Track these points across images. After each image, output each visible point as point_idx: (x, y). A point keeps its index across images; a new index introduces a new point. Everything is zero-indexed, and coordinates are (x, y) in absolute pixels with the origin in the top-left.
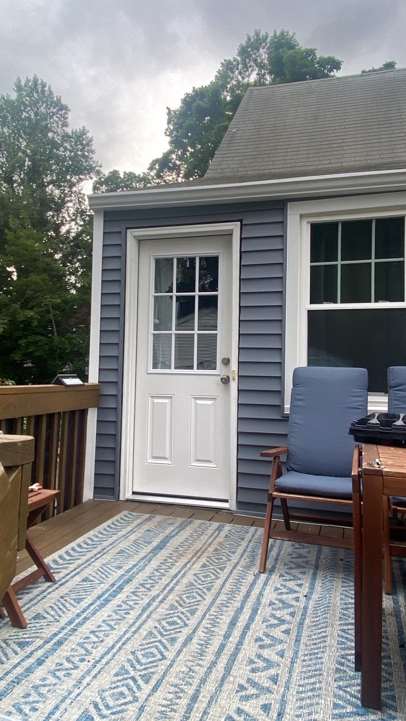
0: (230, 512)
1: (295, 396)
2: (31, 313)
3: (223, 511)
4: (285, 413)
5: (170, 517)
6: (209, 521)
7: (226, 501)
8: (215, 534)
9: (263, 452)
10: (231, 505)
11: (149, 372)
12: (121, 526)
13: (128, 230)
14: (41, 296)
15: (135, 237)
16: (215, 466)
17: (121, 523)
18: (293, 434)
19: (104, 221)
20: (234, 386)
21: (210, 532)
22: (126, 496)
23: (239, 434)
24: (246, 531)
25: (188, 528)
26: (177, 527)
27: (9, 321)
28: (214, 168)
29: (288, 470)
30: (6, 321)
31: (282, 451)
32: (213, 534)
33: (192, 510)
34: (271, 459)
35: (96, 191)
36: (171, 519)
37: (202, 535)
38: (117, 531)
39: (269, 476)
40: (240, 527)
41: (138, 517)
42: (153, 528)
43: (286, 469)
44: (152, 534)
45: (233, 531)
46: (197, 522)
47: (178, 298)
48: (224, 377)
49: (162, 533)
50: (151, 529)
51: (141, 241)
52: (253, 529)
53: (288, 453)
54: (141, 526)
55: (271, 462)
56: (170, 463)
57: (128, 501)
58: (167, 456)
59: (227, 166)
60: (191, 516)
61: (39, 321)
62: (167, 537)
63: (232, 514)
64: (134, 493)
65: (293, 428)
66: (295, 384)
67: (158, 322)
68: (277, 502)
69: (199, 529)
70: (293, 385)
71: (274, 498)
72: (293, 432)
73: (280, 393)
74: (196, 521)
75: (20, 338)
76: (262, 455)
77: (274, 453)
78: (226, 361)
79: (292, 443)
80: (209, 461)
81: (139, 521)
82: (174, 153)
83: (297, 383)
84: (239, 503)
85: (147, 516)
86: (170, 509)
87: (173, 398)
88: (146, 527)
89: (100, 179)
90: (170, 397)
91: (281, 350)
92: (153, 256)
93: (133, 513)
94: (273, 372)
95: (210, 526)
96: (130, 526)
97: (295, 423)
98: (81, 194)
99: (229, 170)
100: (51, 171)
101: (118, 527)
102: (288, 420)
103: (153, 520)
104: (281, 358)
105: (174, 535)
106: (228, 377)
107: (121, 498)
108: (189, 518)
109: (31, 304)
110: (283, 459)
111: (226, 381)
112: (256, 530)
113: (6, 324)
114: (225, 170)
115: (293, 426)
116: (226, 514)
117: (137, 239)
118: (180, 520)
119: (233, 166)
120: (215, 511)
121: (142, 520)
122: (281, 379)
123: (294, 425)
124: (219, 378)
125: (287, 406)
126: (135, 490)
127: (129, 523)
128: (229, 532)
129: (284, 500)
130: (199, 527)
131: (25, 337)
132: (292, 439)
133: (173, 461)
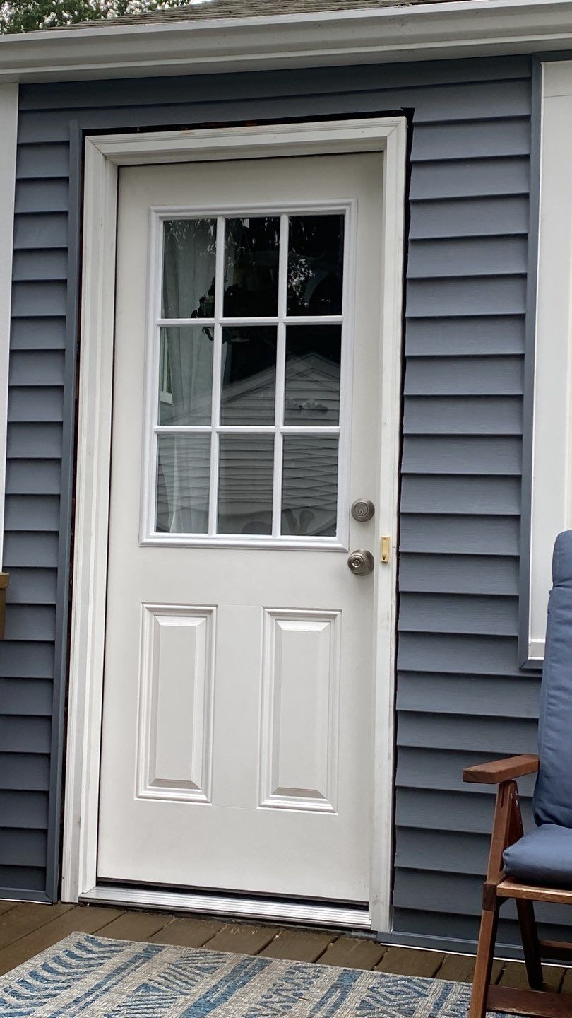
0: (373, 936)
1: (560, 611)
3: (353, 934)
4: (529, 658)
5: (202, 950)
6: (315, 962)
7: (363, 907)
8: (333, 999)
9: (472, 769)
10: (377, 919)
11: (146, 540)
12: (69, 974)
13: (88, 138)
15: (106, 157)
16: (329, 807)
17: (66, 965)
18: (552, 719)
19: (20, 112)
20: (385, 580)
21: (317, 992)
22: (80, 891)
23: (399, 716)
24: (417, 992)
25: (255, 982)
26: (226, 979)
29: (539, 822)
31: (521, 767)
32: (326, 997)
33: (264, 930)
34: (493, 789)
36: (206, 957)
37: (295, 1001)
38: (59, 988)
39: (487, 837)
40: (401, 980)
41: (114, 950)
42: (159, 979)
43: (533, 820)
44: (154, 996)
45: (382, 991)
46: (280, 966)
47: (227, 331)
48: (358, 555)
49: (182, 993)
50: (151, 984)
51: (122, 170)
52: (438, 984)
53: (539, 773)
54: (124, 974)
55: (492, 796)
56: (203, 797)
57: (84, 903)
58: (196, 778)
60: (263, 949)
62: (196, 1005)
63: (377, 942)
64: (101, 882)
65: (553, 701)
66: (558, 580)
67: (169, 398)
68: (509, 911)
69: (288, 986)
70: (554, 580)
71: (502, 900)
72: (552, 715)
73: (516, 602)
74: (276, 962)
76: (469, 777)
77: (501, 772)
78: (363, 511)
79: (550, 745)
80: (314, 794)
81: (117, 960)
83: (566, 577)
84: (399, 914)
85: (138, 947)
86: (204, 929)
87: (214, 613)
88: (138, 976)
90: (205, 612)
91: (518, 482)
92: (156, 212)
93: (101, 940)
94: (498, 543)
95: (317, 977)
96: (92, 975)
97: (559, 688)
101: (60, 977)
102: (539, 680)
103: (157, 957)
104: (520, 502)
105: (218, 1002)
106: (369, 556)
107: (67, 896)
108: (258, 953)
110: (525, 788)
111: (362, 567)
112: (447, 989)
115: (554, 697)
116: (359, 941)
117: (113, 163)
118: (230, 960)
120: (328, 933)
121: (125, 960)
123: (553, 693)
124: (344, 559)
125: (537, 639)
126: (107, 873)
127: (90, 967)
128: (371, 994)
129: (525, 905)
130: (287, 980)
132: (551, 733)
133: (209, 796)
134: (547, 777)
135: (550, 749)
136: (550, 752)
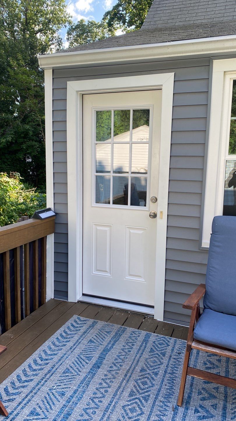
2: (28, 127)
4: (203, 246)
5: (108, 323)
6: (139, 329)
7: (153, 307)
8: (143, 347)
11: (93, 206)
12: (71, 334)
14: (33, 114)
17: (71, 330)
19: (53, 79)
21: (138, 344)
22: (78, 298)
23: (167, 260)
24: (167, 344)
25: (122, 338)
26: (113, 337)
27: (14, 132)
28: (149, 20)
30: (12, 132)
32: (141, 346)
35: (69, 36)
36: (109, 326)
37: (132, 348)
38: (67, 342)
41: (84, 323)
42: (95, 337)
44: (93, 346)
45: (157, 343)
46: (129, 331)
48: (152, 212)
49: (101, 344)
50: (93, 339)
51: (84, 96)
54: (85, 335)
57: (79, 302)
58: (108, 270)
59: (159, 19)
60: (124, 323)
61: (33, 132)
62: (104, 350)
64: (83, 294)
65: (211, 271)
69: (130, 341)
75: (22, 143)
78: (154, 200)
79: (209, 285)
81: (85, 328)
82: (121, 6)
85: (91, 322)
87: (112, 226)
88: (89, 336)
89: (72, 27)
90: (110, 226)
92: (94, 108)
93: (81, 318)
95: (139, 336)
98: (60, 39)
99: (161, 22)
100: (39, 22)
101: (68, 336)
103: (95, 327)
105: (110, 349)
108: (123, 325)
109: (27, 120)
112: (175, 342)
113: (12, 134)
114: (157, 23)
117: (81, 94)
118: (116, 327)
119: (164, 18)
120: (143, 315)
121: (87, 327)
122: (200, 219)
126: (84, 292)
128: (154, 344)
130: (130, 337)
131: (25, 142)
132: (210, 281)
133: (111, 274)
134: (208, 294)
135: (210, 286)
136: (209, 287)
